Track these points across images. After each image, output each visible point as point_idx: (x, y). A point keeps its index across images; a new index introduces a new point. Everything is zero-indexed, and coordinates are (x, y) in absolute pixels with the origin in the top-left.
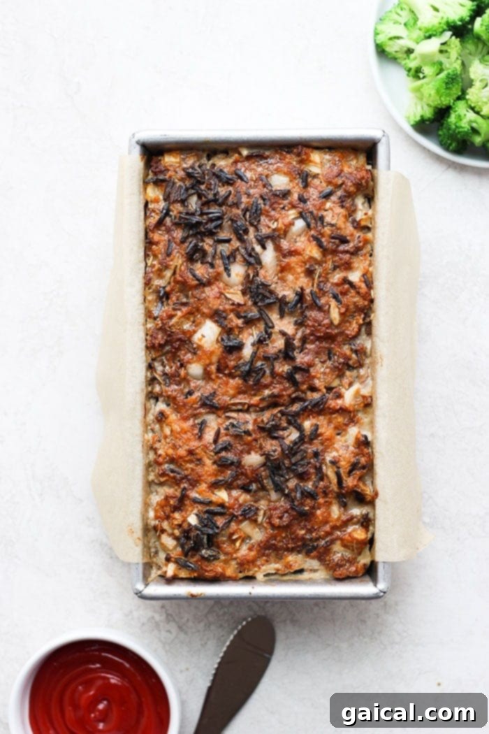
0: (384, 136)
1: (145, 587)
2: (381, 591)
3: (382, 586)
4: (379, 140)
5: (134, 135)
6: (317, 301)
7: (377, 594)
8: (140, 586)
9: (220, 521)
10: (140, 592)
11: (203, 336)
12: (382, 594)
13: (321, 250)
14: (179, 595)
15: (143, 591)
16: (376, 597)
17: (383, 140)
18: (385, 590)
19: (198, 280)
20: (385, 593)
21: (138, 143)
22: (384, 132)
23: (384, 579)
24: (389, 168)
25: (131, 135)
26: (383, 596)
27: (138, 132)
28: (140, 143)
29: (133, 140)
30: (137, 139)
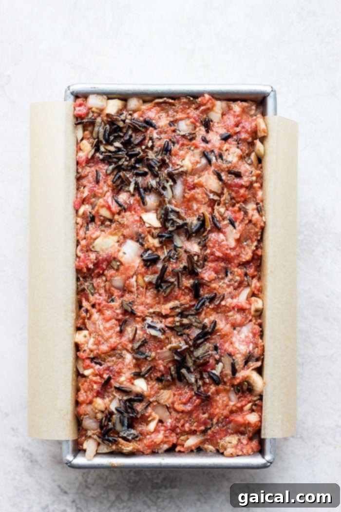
0: (272, 91)
1: (74, 459)
2: (268, 462)
3: (268, 457)
4: (269, 94)
5: (69, 87)
6: (218, 224)
7: (265, 464)
8: (70, 458)
9: (139, 407)
10: (70, 462)
11: (124, 253)
12: (269, 464)
13: (220, 183)
14: (102, 465)
15: (72, 461)
16: (264, 466)
17: (272, 94)
18: (271, 461)
20: (271, 463)
21: (72, 93)
22: (272, 88)
23: (271, 452)
24: (276, 114)
25: (66, 87)
26: (269, 466)
27: (73, 85)
28: (74, 94)
29: (69, 92)
30: (71, 91)
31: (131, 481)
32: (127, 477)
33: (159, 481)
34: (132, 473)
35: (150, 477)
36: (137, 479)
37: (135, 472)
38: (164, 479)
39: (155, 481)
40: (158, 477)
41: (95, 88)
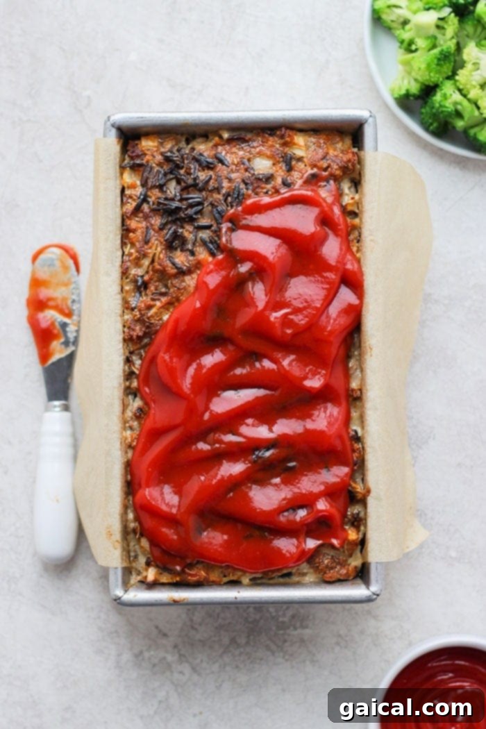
0: (371, 116)
1: (125, 594)
2: (374, 594)
3: (374, 588)
4: (366, 121)
5: (109, 118)
7: (370, 596)
8: (119, 592)
10: (120, 598)
12: (375, 597)
14: (161, 601)
15: (122, 596)
16: (369, 600)
17: (371, 120)
18: (378, 593)
19: (177, 268)
20: (378, 595)
21: (113, 126)
22: (370, 112)
23: (377, 581)
24: (376, 149)
25: (106, 118)
26: (375, 599)
27: (113, 115)
28: (116, 126)
29: (109, 124)
30: (112, 122)
31: (250, 620)
32: (245, 615)
33: (286, 619)
34: (251, 610)
35: (274, 614)
36: (258, 617)
37: (255, 608)
38: (293, 617)
39: (281, 619)
40: (284, 615)
41: (142, 118)
